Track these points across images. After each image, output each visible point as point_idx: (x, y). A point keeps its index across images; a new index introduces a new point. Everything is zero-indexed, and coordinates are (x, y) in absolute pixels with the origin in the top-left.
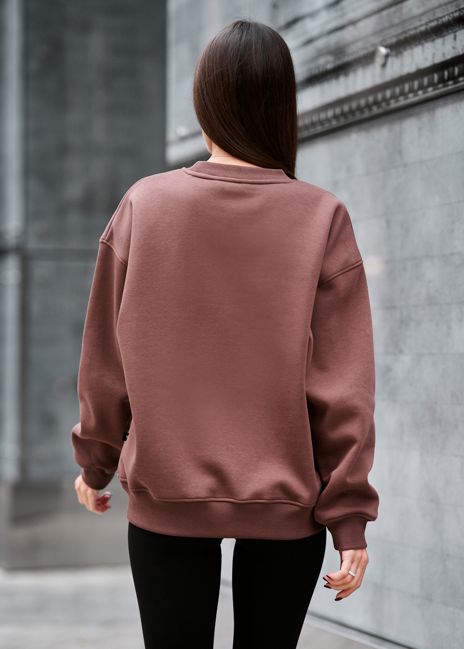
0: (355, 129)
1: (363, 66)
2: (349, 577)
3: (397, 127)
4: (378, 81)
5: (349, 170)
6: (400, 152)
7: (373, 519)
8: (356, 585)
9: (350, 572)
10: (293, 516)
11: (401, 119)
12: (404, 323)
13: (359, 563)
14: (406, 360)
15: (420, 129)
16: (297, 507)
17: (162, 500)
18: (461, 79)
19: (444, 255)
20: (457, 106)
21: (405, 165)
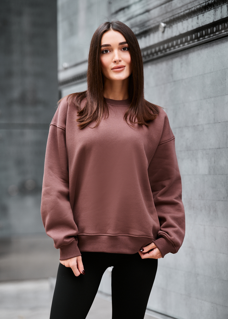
0: (150, 63)
1: (153, 33)
3: (170, 63)
4: (161, 40)
6: (172, 75)
11: (172, 59)
15: (181, 64)
18: (201, 39)
19: (194, 126)
20: (199, 52)
21: (175, 81)
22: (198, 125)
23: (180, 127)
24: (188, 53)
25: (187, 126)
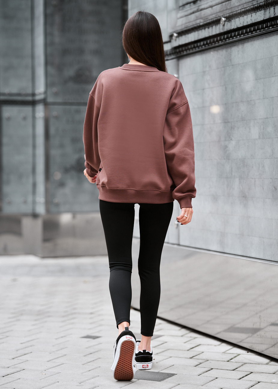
0: (212, 50)
1: (216, 25)
2: (184, 218)
3: (229, 50)
4: (222, 31)
5: (210, 67)
6: (231, 60)
7: (194, 197)
8: (188, 220)
9: (185, 215)
10: (158, 195)
11: (231, 47)
12: (232, 128)
13: (188, 212)
14: (233, 143)
15: (238, 51)
16: (159, 192)
17: (110, 189)
18: (254, 32)
19: (248, 101)
20: (252, 42)
21: (233, 65)
22: (251, 100)
23: (237, 102)
24: (243, 43)
25: (242, 101)
